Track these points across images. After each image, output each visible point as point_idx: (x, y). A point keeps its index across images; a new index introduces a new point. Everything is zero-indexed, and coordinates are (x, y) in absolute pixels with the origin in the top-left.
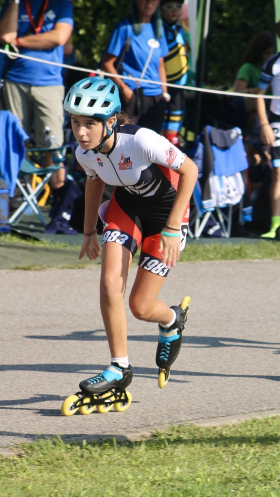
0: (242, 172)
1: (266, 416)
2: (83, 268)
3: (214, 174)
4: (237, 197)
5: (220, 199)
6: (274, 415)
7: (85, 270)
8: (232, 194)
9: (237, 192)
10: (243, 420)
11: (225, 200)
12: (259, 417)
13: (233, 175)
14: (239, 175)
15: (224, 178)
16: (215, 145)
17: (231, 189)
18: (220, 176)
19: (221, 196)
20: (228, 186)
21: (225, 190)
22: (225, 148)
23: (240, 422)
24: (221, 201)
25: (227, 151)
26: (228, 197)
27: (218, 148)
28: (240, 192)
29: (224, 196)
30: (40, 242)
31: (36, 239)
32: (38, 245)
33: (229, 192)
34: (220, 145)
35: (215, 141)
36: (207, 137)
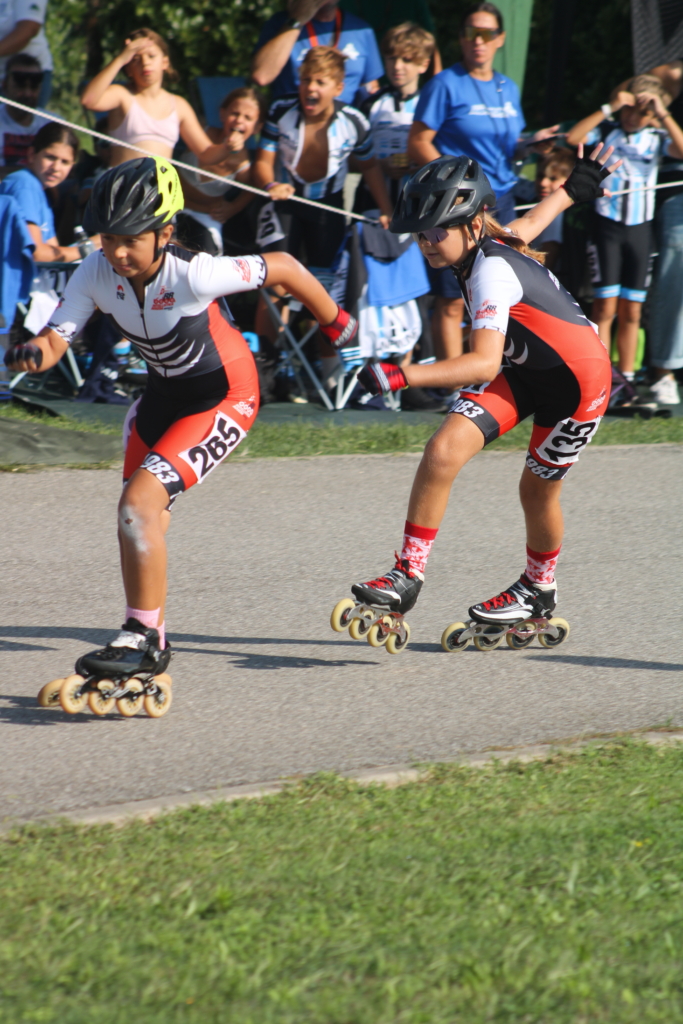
0: (418, 300)
1: (219, 800)
2: (107, 468)
3: (368, 302)
4: (409, 342)
5: (378, 345)
6: (237, 797)
7: (110, 471)
8: (400, 336)
9: (408, 332)
10: (172, 808)
11: (387, 347)
12: (205, 803)
13: (404, 304)
14: (413, 305)
15: (385, 309)
16: (371, 254)
17: (398, 327)
18: (379, 306)
19: (380, 341)
20: (392, 324)
21: (387, 330)
22: (388, 260)
23: (165, 814)
24: (380, 349)
25: (392, 265)
26: (393, 343)
27: (376, 259)
28: (414, 334)
29: (385, 341)
30: (57, 418)
31: (53, 414)
32: (53, 423)
33: (393, 333)
34: (379, 254)
35: (370, 249)
36: (357, 242)
